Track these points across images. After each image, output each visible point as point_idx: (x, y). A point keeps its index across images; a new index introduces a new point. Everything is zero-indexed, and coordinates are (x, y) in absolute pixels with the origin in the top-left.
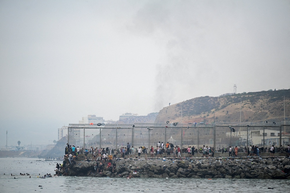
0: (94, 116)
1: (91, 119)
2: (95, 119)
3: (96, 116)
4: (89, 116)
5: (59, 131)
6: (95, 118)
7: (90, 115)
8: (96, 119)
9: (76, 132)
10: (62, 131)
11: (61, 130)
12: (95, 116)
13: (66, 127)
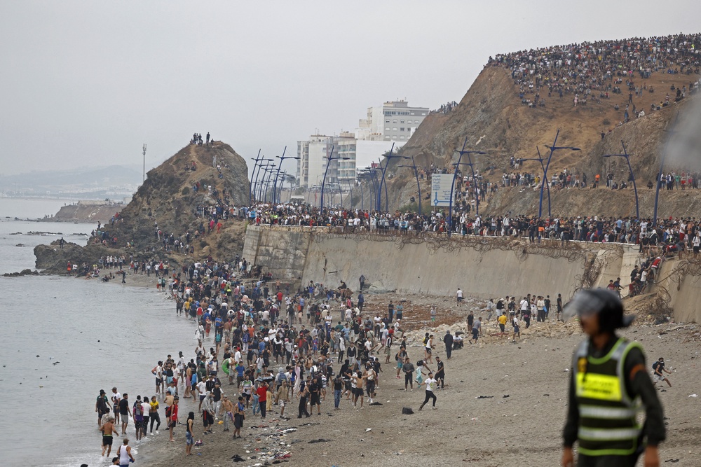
0: (404, 104)
1: (394, 113)
2: (404, 113)
3: (408, 105)
4: (386, 105)
5: (299, 146)
6: (404, 110)
7: (391, 101)
8: (407, 114)
9: (344, 151)
10: (308, 148)
11: (305, 146)
12: (407, 103)
13: (320, 138)
